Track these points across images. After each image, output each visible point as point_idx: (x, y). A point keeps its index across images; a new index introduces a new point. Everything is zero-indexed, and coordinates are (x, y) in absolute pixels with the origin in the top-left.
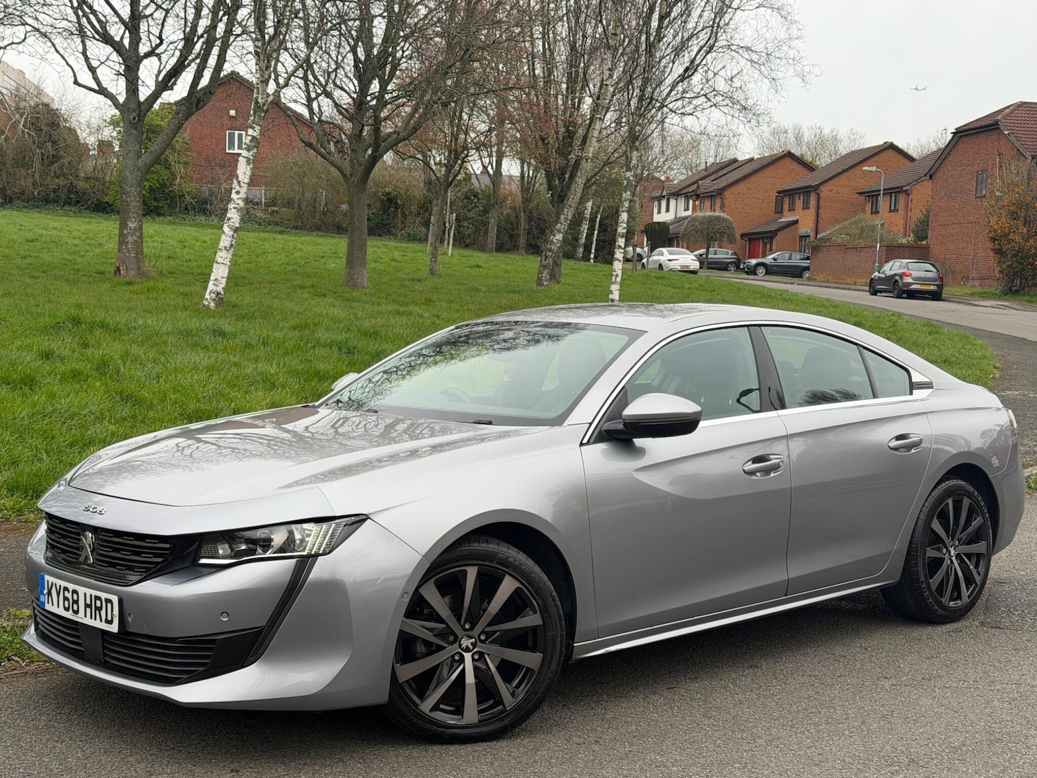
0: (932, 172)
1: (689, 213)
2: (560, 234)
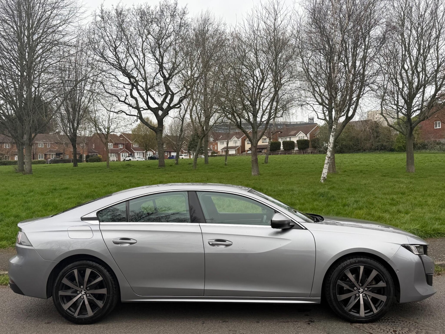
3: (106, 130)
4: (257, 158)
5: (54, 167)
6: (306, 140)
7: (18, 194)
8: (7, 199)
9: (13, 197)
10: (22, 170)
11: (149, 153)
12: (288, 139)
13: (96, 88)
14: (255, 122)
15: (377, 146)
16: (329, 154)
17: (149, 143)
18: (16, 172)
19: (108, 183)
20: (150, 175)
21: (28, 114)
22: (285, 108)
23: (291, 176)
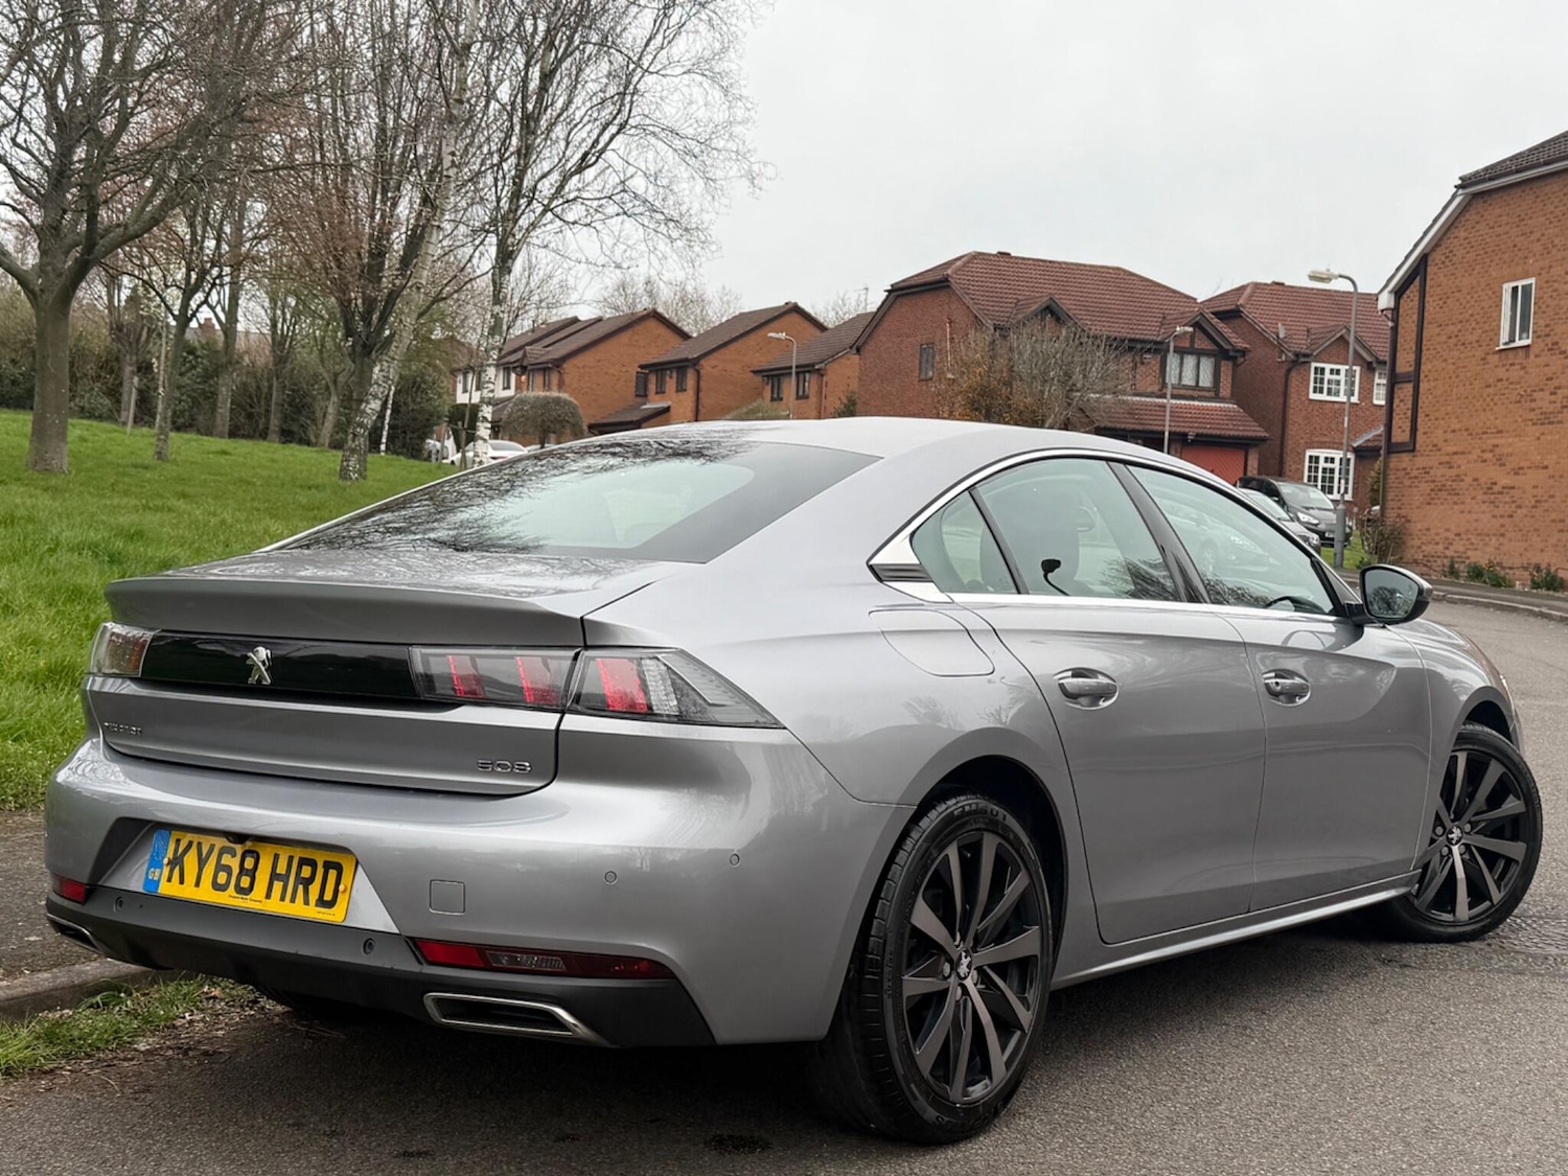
0: (859, 343)
1: (511, 393)
2: (377, 401)
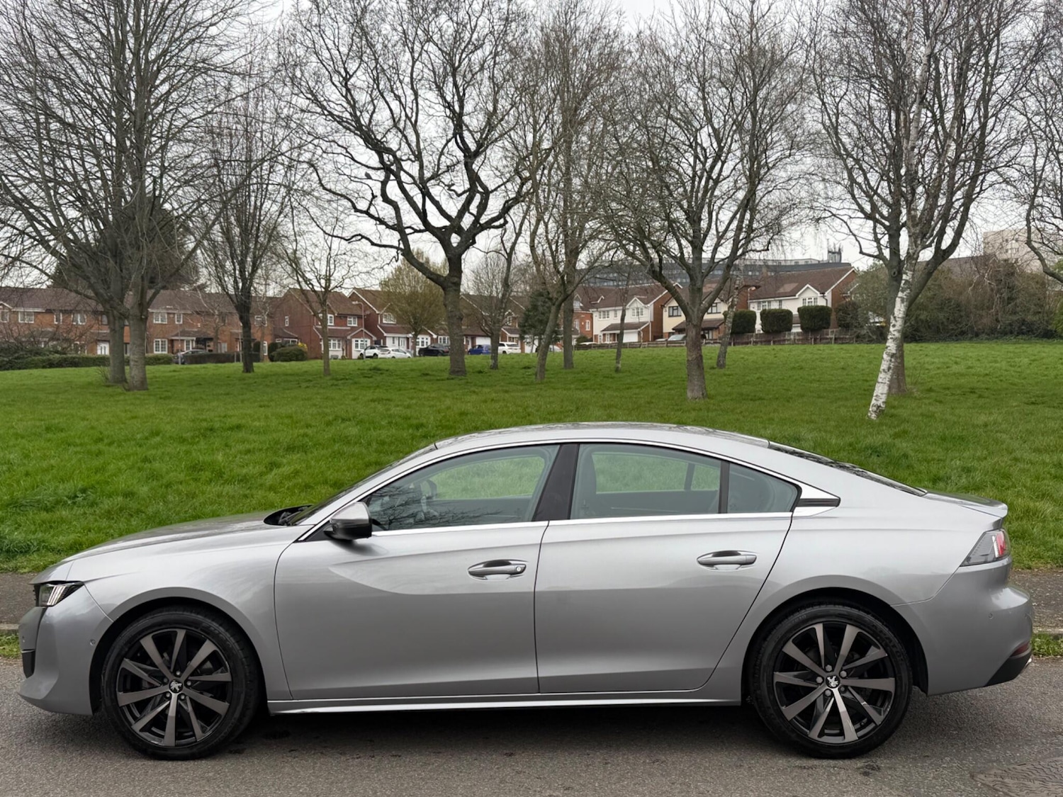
3: (323, 282)
4: (701, 356)
5: (196, 373)
6: (822, 308)
7: (125, 441)
8: (99, 453)
9: (112, 449)
10: (121, 380)
11: (420, 338)
12: (775, 306)
13: (298, 177)
14: (697, 263)
15: (1011, 325)
16: (891, 346)
17: (422, 315)
18: (108, 383)
19: (336, 416)
20: (433, 395)
21: (136, 243)
22: (775, 228)
23: (788, 401)
